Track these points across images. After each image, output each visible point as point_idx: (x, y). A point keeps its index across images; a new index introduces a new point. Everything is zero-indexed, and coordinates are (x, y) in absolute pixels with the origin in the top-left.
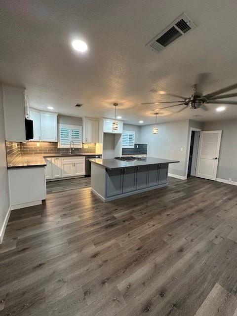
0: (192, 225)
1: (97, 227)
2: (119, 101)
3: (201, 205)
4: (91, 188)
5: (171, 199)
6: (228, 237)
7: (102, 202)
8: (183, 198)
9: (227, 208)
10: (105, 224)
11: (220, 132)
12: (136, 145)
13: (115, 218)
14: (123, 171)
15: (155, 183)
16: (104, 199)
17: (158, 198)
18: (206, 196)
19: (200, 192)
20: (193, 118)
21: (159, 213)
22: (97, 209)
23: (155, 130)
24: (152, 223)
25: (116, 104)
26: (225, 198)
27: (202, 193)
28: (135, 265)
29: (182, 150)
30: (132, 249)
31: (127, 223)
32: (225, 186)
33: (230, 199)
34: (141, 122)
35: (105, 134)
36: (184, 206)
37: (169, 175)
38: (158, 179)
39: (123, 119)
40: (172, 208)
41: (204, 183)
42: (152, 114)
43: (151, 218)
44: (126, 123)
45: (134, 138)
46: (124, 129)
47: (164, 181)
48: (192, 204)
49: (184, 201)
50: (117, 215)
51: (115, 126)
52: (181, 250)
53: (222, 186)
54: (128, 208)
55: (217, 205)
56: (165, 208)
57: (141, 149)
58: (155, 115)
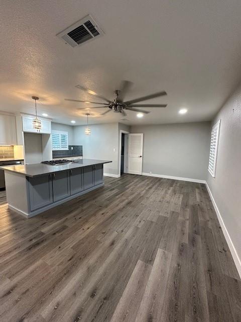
0: (123, 217)
1: (15, 253)
2: (39, 95)
3: (130, 198)
4: (7, 204)
5: (107, 198)
6: (148, 219)
7: (24, 219)
8: (117, 194)
9: (148, 196)
10: (28, 245)
11: (142, 135)
12: (70, 147)
13: (42, 234)
14: (51, 177)
15: (91, 185)
16: (27, 215)
17: (94, 199)
18: (134, 189)
19: (130, 186)
20: (121, 121)
21: (94, 215)
22: (16, 229)
23: (87, 131)
24: (87, 226)
25: (35, 98)
26: (147, 188)
27: (132, 187)
28: (66, 279)
29: (114, 151)
30: (62, 262)
31: (57, 235)
32: (148, 178)
33: (150, 188)
34: (73, 122)
35: (25, 133)
36: (117, 202)
37: (105, 174)
38: (93, 180)
39: (50, 117)
40: (106, 206)
41: (134, 177)
42: (84, 114)
43: (86, 221)
44: (54, 121)
45: (67, 139)
46: (52, 128)
47: (101, 182)
48: (124, 198)
49: (117, 197)
50: (45, 230)
51: (37, 124)
52: (112, 244)
53: (146, 179)
54: (60, 218)
55: (142, 195)
56: (101, 207)
57: (76, 151)
58: (86, 116)
